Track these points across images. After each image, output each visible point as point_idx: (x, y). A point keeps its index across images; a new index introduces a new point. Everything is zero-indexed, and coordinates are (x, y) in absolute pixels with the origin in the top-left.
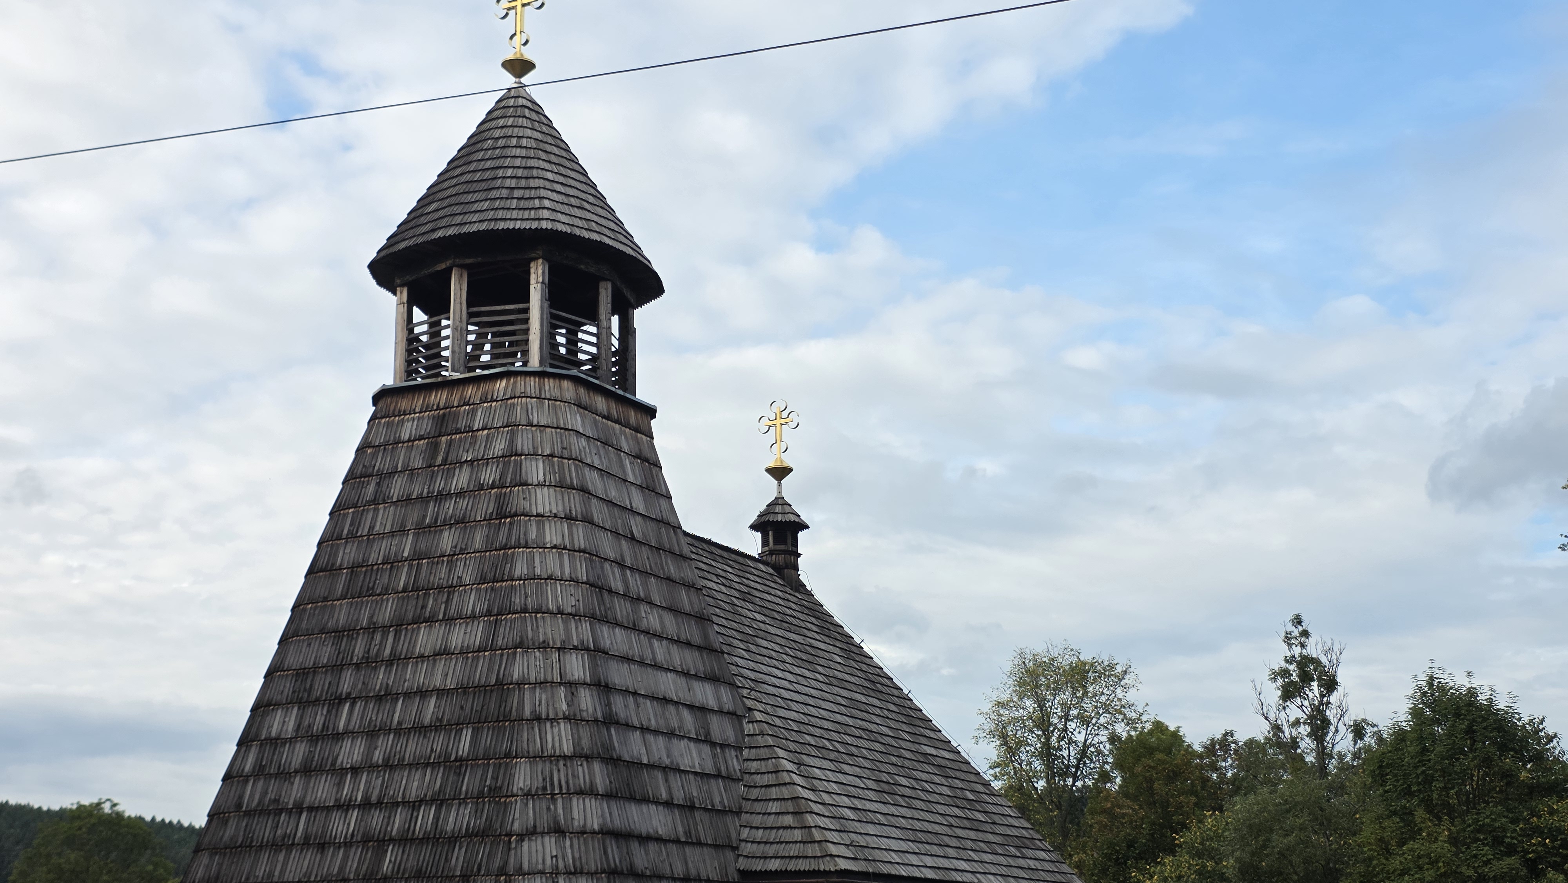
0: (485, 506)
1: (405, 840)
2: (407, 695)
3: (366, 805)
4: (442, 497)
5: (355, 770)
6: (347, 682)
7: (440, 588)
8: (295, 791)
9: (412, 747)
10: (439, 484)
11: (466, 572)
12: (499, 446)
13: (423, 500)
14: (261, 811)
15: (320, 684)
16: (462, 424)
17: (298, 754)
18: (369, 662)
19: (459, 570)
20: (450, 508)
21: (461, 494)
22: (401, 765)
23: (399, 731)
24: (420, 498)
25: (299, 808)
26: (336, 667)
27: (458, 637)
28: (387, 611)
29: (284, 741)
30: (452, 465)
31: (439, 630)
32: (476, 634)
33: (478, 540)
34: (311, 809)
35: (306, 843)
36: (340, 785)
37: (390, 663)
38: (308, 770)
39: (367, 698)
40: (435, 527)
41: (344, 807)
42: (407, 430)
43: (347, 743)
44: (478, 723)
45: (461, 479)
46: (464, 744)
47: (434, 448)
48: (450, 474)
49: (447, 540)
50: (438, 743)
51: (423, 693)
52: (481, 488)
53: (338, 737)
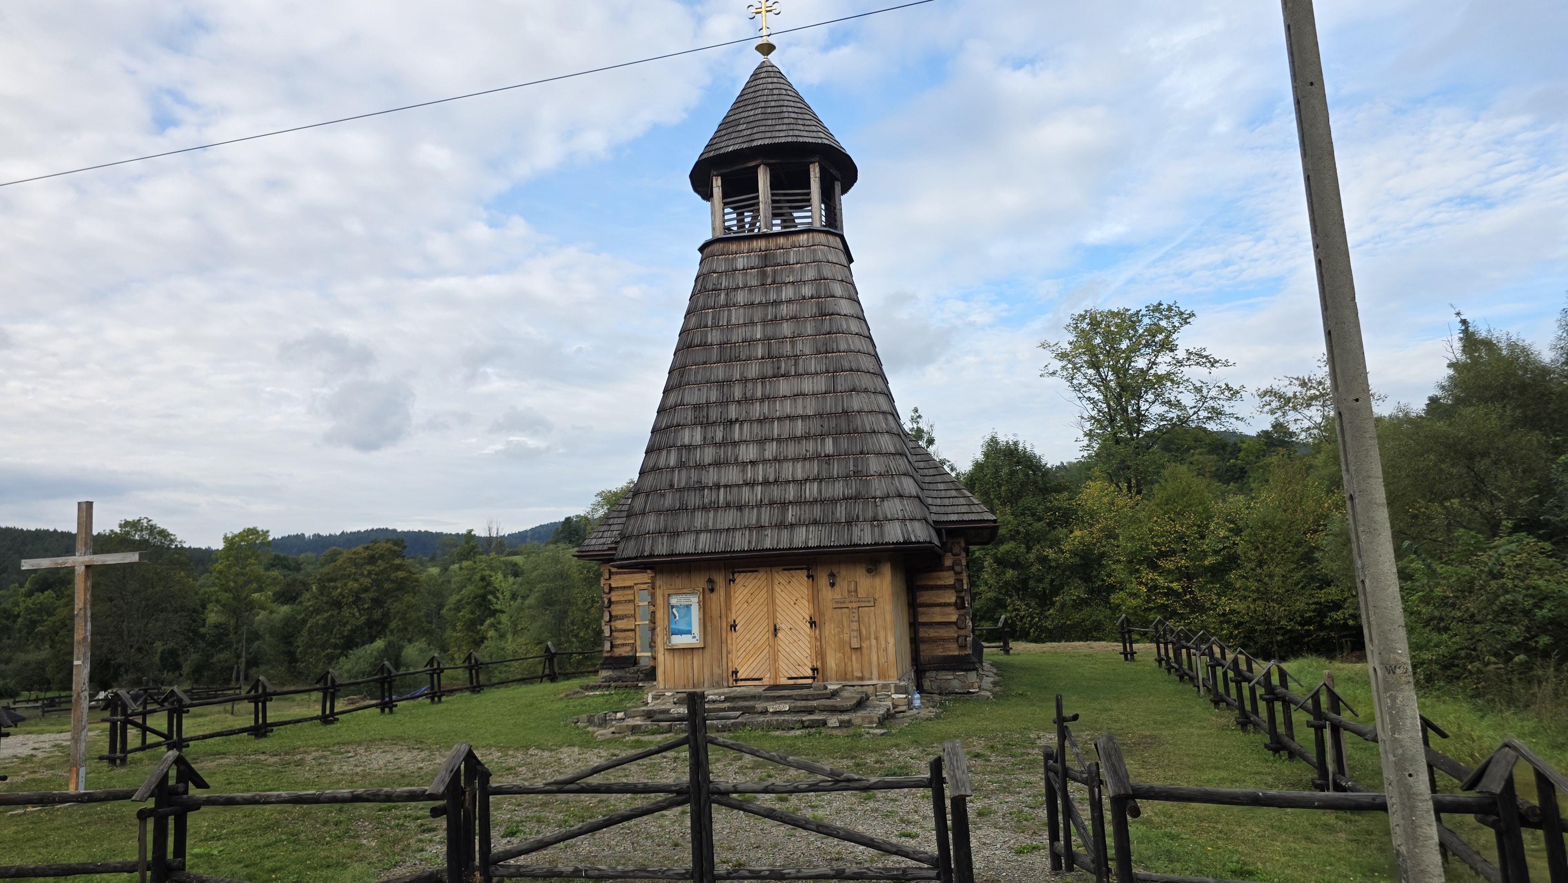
0: (810, 309)
1: (799, 502)
2: (779, 419)
3: (766, 483)
4: (776, 303)
5: (753, 463)
6: (733, 412)
7: (788, 357)
8: (711, 476)
9: (791, 450)
10: (773, 296)
11: (804, 347)
12: (811, 274)
13: (765, 305)
14: (688, 488)
15: (714, 414)
16: (780, 260)
17: (709, 455)
18: (747, 400)
19: (799, 346)
20: (784, 310)
21: (790, 301)
22: (786, 459)
23: (779, 440)
24: (760, 303)
25: (718, 486)
26: (724, 403)
27: (807, 386)
28: (753, 370)
29: (696, 447)
30: (779, 284)
31: (795, 381)
32: (821, 384)
33: (809, 328)
34: (726, 486)
35: (728, 506)
36: (744, 471)
37: (762, 400)
38: (717, 464)
39: (751, 421)
40: (776, 320)
41: (752, 484)
42: (740, 263)
43: (743, 447)
44: (837, 435)
45: (788, 293)
46: (829, 446)
47: (764, 275)
48: (779, 290)
49: (786, 329)
50: (810, 447)
51: (790, 418)
52: (804, 298)
53: (735, 444)
